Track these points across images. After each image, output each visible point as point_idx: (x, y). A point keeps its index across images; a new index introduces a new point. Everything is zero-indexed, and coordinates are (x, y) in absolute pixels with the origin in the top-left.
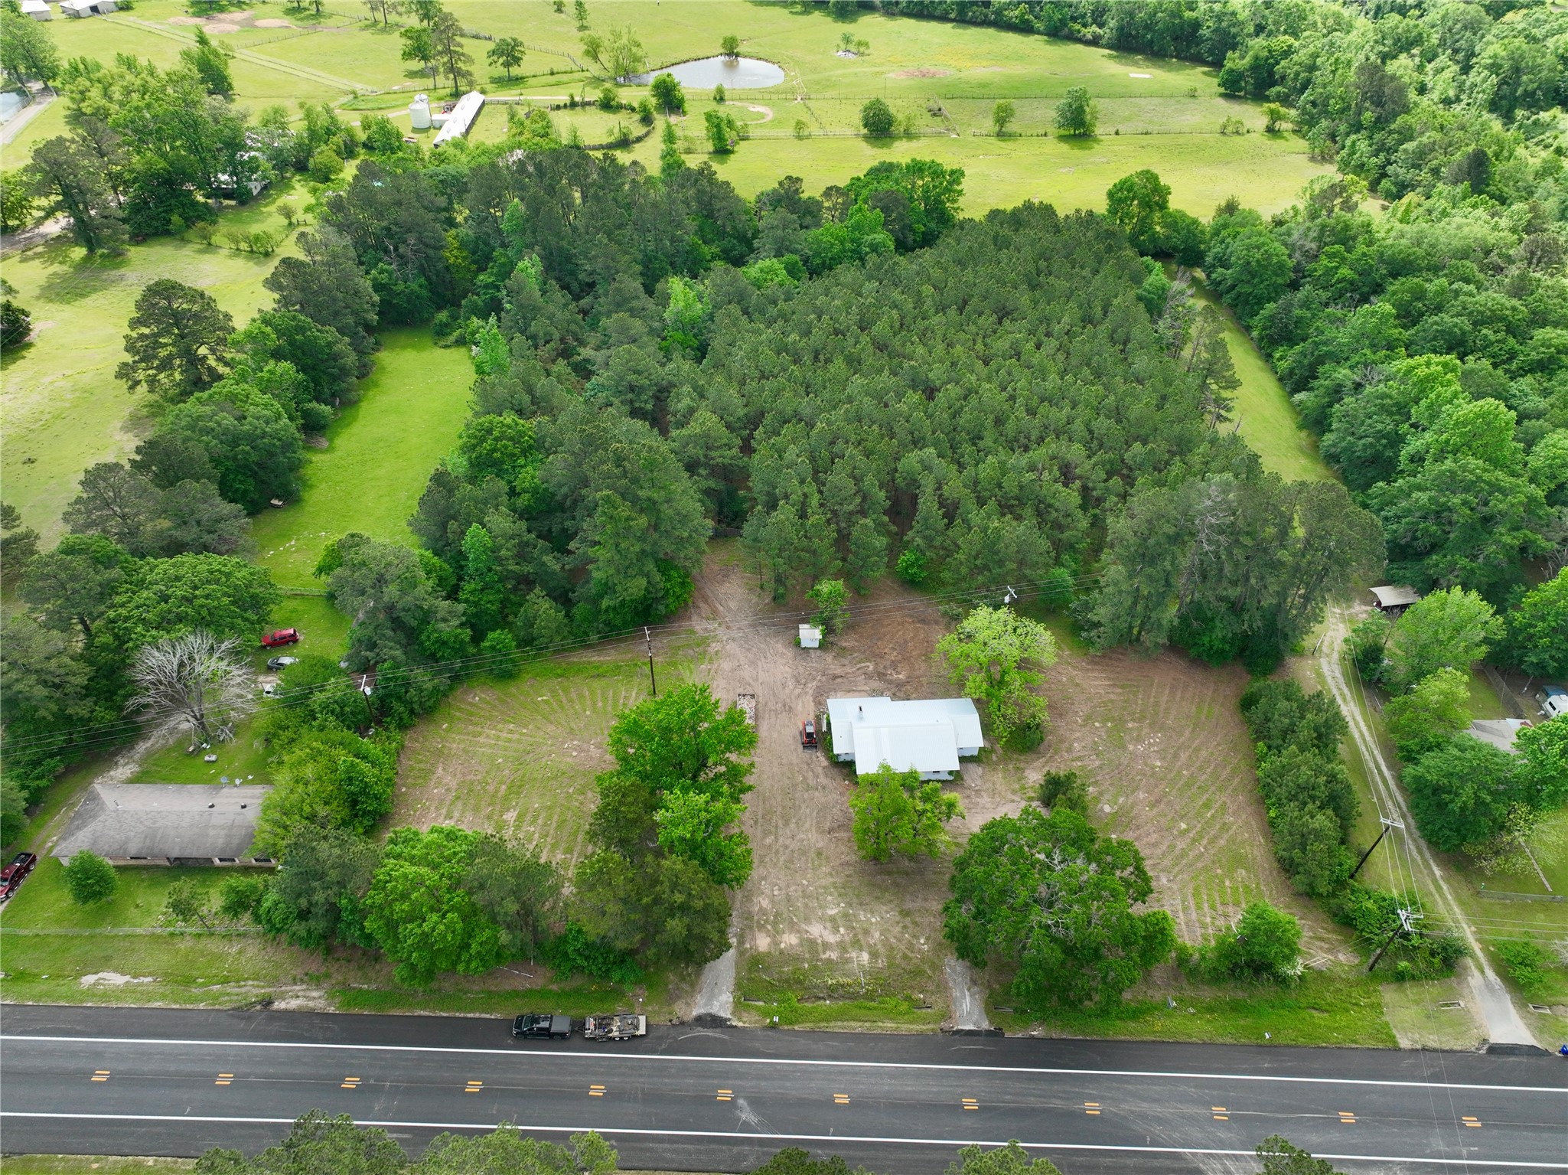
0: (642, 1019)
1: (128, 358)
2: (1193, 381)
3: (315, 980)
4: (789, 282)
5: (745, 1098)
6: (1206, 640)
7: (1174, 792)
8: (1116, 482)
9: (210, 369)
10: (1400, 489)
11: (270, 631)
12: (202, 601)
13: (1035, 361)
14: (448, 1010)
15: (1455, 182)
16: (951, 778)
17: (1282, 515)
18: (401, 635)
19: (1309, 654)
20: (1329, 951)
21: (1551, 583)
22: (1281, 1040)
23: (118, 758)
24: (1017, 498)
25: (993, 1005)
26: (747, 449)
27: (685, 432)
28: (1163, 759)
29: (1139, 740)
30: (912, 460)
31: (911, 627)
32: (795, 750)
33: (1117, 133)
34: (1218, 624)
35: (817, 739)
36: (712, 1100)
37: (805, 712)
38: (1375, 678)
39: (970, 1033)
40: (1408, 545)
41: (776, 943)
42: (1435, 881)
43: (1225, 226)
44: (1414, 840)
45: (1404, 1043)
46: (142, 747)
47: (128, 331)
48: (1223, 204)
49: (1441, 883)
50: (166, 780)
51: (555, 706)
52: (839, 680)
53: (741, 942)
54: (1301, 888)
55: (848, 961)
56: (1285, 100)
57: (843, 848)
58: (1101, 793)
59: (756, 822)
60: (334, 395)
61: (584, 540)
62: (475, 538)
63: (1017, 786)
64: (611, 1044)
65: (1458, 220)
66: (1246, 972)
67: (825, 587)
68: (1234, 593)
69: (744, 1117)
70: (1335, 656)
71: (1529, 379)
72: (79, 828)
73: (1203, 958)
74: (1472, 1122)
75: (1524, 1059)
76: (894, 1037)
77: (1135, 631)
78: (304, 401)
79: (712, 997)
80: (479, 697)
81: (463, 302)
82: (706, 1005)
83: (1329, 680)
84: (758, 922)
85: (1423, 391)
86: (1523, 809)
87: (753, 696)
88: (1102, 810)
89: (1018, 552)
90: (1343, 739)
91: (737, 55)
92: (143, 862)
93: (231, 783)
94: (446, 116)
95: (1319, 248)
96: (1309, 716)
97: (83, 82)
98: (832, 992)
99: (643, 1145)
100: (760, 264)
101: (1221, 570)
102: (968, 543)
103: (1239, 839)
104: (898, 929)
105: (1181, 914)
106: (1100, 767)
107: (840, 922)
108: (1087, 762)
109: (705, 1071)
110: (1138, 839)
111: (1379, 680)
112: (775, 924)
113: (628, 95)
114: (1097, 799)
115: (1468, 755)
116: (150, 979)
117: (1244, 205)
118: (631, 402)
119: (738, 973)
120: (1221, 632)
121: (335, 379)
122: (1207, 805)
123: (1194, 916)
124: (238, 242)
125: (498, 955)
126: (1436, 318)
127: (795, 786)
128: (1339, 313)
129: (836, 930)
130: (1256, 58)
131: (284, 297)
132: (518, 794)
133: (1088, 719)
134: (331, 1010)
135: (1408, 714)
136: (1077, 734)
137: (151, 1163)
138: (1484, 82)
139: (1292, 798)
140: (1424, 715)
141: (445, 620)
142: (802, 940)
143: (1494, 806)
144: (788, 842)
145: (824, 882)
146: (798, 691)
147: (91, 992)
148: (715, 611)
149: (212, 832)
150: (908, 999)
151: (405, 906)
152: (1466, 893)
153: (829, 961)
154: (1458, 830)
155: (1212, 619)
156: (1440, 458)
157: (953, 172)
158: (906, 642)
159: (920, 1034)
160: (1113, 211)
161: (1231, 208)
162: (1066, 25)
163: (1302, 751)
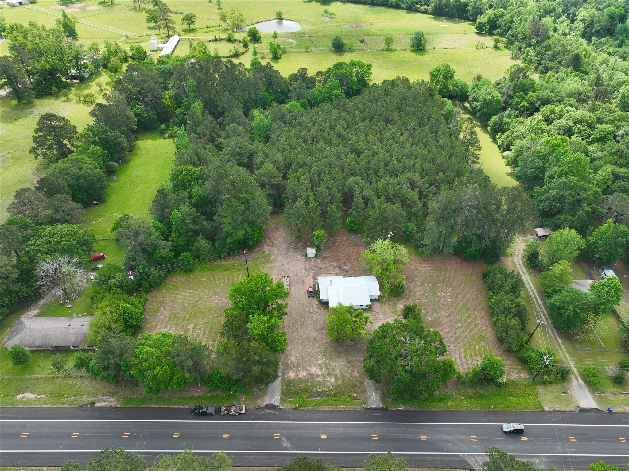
0: (244, 407)
1: (34, 145)
2: (463, 148)
3: (111, 394)
4: (302, 110)
5: (285, 437)
6: (468, 250)
7: (456, 311)
8: (433, 188)
9: (68, 149)
10: (545, 189)
11: (92, 254)
12: (64, 243)
13: (401, 140)
14: (166, 405)
15: (568, 67)
16: (367, 308)
17: (497, 200)
18: (146, 255)
19: (509, 255)
20: (517, 373)
21: (604, 226)
22: (498, 409)
23: (31, 307)
24: (393, 195)
25: (384, 398)
26: (285, 178)
27: (260, 171)
28: (452, 298)
29: (442, 291)
30: (351, 181)
31: (351, 248)
32: (305, 298)
33: (434, 49)
34: (473, 244)
35: (314, 293)
36: (271, 438)
37: (309, 282)
38: (536, 264)
39: (375, 409)
40: (548, 211)
41: (298, 375)
42: (559, 344)
43: (477, 85)
44: (551, 329)
45: (547, 409)
46: (41, 302)
47: (34, 134)
48: (476, 76)
49: (561, 345)
50: (51, 315)
51: (209, 282)
52: (323, 270)
53: (283, 375)
54: (506, 349)
55: (326, 381)
56: (501, 35)
57: (324, 337)
58: (427, 313)
59: (289, 327)
60: (119, 159)
61: (219, 216)
62: (175, 215)
63: (394, 310)
64: (231, 417)
65: (568, 82)
66: (484, 382)
67: (317, 232)
68: (479, 232)
69: (284, 445)
70: (520, 256)
71: (596, 144)
72: (15, 335)
73: (467, 377)
74: (573, 439)
75: (593, 414)
76: (345, 412)
77: (441, 248)
78: (106, 161)
79: (272, 397)
80: (177, 279)
81: (171, 120)
82: (269, 400)
83: (518, 266)
84: (290, 367)
85: (554, 150)
86: (592, 315)
87: (288, 277)
88: (427, 319)
89: (393, 217)
90: (523, 289)
91: (282, 19)
92: (42, 348)
93: (78, 316)
94: (164, 45)
95: (514, 94)
96: (509, 280)
97: (15, 33)
98: (320, 394)
99: (244, 457)
100: (290, 103)
101: (473, 223)
102: (373, 214)
103: (482, 329)
104: (346, 368)
105: (459, 360)
106: (427, 302)
107: (323, 366)
108: (421, 300)
109: (269, 427)
110: (441, 330)
111: (537, 265)
112: (297, 367)
113: (238, 36)
114: (425, 315)
115: (571, 294)
116: (45, 396)
117: (484, 77)
118: (239, 159)
119: (282, 387)
120: (474, 247)
121: (119, 152)
122: (469, 317)
123: (464, 361)
124: (79, 97)
125: (185, 382)
126: (559, 121)
127: (305, 312)
128: (522, 120)
129: (321, 369)
130: (490, 18)
131: (98, 119)
132: (194, 318)
133: (422, 283)
134: (119, 406)
135: (548, 279)
136: (418, 289)
137: (45, 469)
138: (579, 26)
139: (502, 313)
140: (554, 279)
141: (163, 249)
142: (308, 373)
143: (581, 314)
144: (302, 335)
145: (316, 350)
146: (306, 274)
147: (21, 402)
148: (273, 243)
149: (69, 336)
150: (350, 396)
151: (147, 364)
152: (571, 349)
153: (319, 381)
154: (567, 324)
155: (471, 243)
156: (560, 176)
157: (368, 66)
158: (349, 254)
159: (355, 410)
160: (432, 80)
161: (479, 78)
162: (414, 5)
163: (506, 294)
